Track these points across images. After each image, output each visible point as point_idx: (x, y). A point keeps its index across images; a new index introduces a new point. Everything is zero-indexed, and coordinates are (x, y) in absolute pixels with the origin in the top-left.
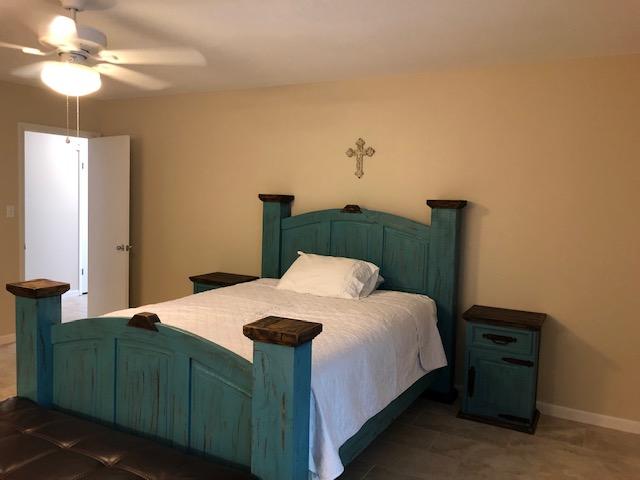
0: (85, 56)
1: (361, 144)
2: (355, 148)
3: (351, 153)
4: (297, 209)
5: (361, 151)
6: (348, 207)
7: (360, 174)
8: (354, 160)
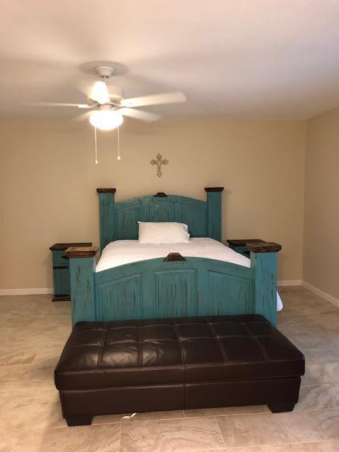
0: (114, 104)
1: (159, 157)
2: (156, 159)
3: (154, 162)
4: (118, 197)
5: (159, 161)
6: (159, 194)
7: (159, 174)
8: (155, 166)
